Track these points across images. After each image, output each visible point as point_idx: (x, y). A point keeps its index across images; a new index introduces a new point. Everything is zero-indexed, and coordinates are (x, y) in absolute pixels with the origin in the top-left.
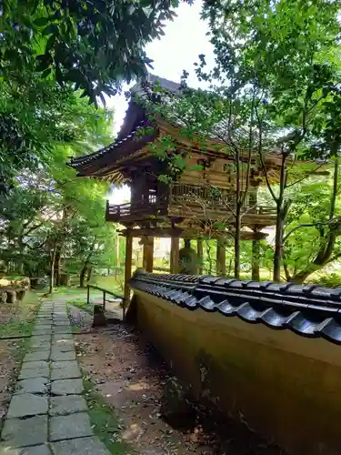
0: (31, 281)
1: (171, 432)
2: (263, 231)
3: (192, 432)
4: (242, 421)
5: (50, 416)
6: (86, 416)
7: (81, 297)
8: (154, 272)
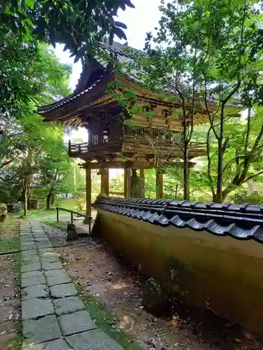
0: (8, 206)
1: (155, 320)
2: (192, 161)
3: (172, 319)
4: (208, 308)
5: (57, 316)
6: (86, 313)
7: (52, 217)
8: (110, 195)
